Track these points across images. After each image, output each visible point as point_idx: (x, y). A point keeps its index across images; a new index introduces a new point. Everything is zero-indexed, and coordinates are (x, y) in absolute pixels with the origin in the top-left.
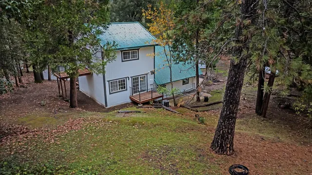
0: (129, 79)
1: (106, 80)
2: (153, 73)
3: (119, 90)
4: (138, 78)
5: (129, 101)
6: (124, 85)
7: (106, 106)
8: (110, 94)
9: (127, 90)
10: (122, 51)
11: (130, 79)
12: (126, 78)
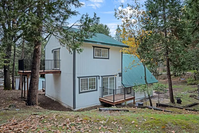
0: (99, 79)
1: (76, 76)
2: (121, 75)
3: (89, 90)
4: (108, 78)
5: (99, 103)
6: (95, 84)
7: (74, 108)
8: (80, 93)
9: (97, 90)
10: (94, 47)
11: (101, 78)
12: (97, 76)
